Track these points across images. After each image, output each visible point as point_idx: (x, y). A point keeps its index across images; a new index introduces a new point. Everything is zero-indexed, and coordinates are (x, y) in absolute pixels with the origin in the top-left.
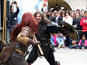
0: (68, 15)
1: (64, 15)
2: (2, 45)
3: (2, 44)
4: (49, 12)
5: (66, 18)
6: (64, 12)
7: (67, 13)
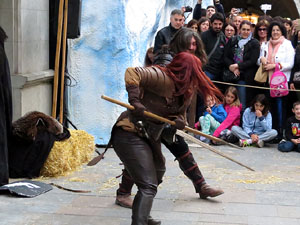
0: (279, 32)
1: (264, 34)
2: (48, 133)
3: (50, 129)
4: (216, 21)
5: (273, 45)
6: (266, 22)
7: (276, 28)
